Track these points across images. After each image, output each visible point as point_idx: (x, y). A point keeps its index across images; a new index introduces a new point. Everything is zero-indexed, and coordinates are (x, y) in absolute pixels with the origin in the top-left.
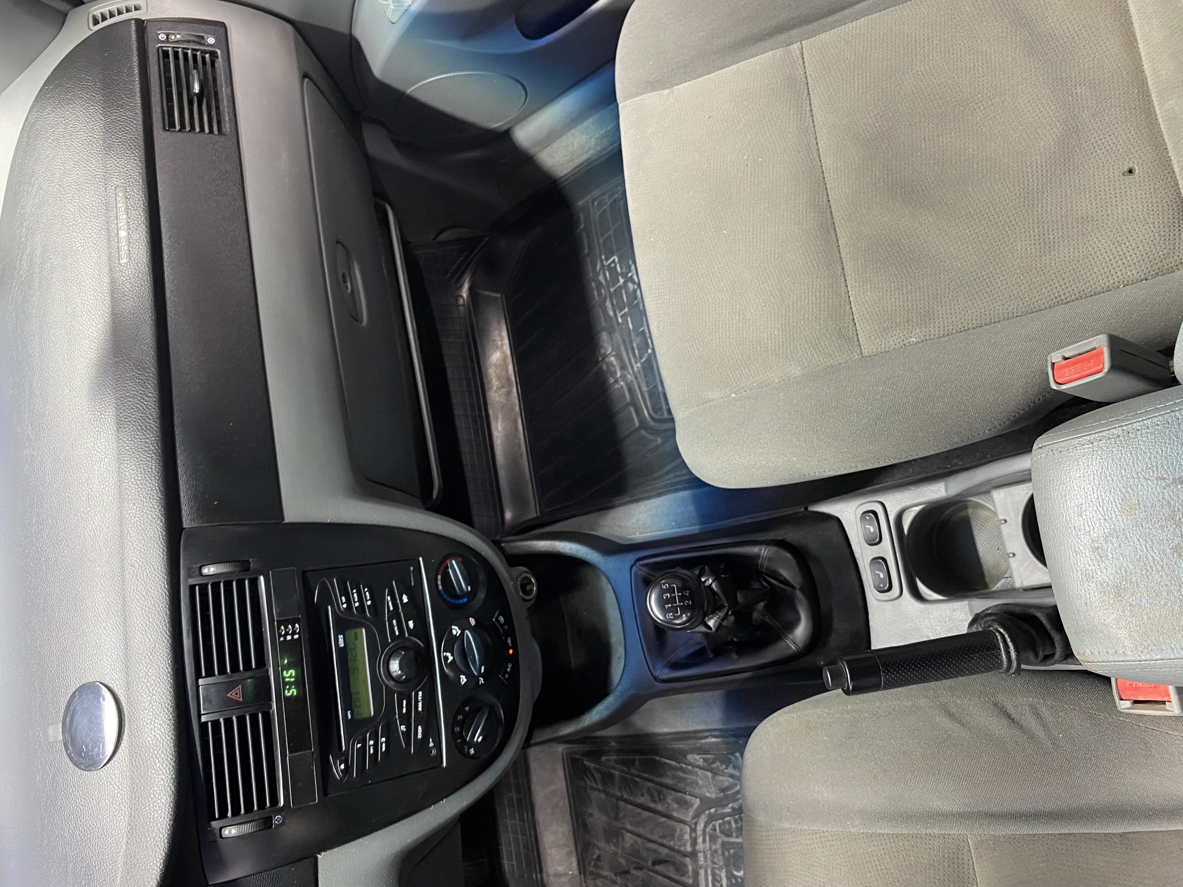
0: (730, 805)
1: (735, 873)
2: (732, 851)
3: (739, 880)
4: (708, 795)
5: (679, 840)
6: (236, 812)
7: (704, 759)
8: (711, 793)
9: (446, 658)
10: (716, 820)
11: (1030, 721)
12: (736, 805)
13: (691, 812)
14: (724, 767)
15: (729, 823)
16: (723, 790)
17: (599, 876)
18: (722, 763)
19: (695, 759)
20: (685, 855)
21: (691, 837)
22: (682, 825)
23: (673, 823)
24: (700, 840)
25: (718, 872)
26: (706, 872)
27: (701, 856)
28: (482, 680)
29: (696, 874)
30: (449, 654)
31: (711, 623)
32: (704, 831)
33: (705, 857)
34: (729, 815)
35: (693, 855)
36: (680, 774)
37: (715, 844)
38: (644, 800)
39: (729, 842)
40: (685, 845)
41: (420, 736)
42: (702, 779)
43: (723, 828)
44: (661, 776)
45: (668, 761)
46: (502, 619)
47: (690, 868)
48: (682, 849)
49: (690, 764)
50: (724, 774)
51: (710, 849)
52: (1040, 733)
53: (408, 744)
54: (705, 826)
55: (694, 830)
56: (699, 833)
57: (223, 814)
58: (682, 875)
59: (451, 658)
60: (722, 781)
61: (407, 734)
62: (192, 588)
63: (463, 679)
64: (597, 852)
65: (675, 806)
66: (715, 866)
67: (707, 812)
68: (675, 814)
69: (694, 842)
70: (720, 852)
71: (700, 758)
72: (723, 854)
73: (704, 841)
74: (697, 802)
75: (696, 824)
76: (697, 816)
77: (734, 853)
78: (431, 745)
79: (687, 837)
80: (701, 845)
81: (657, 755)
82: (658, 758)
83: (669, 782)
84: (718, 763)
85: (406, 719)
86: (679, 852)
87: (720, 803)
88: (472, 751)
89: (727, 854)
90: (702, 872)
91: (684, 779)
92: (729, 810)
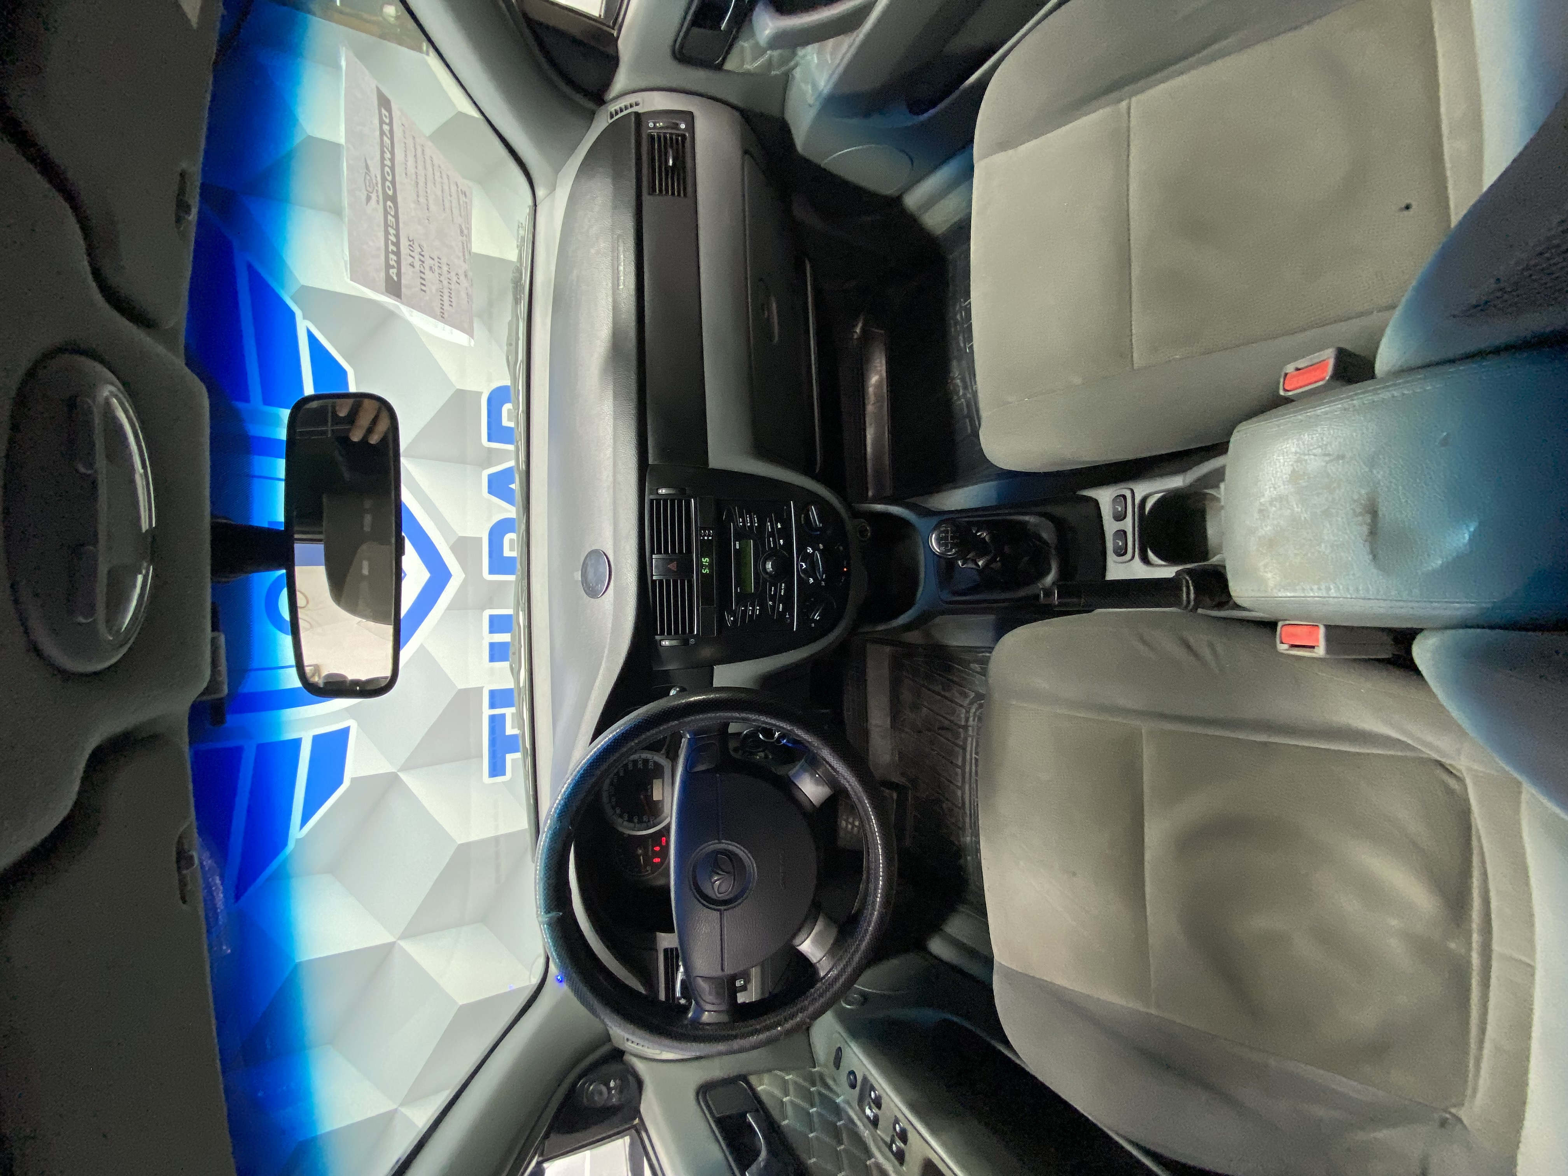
4: (981, 691)
5: (957, 717)
6: (669, 633)
7: (981, 668)
9: (802, 566)
10: (984, 708)
11: (1206, 653)
13: (967, 701)
17: (903, 731)
19: (976, 667)
20: (960, 726)
21: (965, 716)
22: (960, 708)
23: (953, 705)
24: (971, 719)
26: (972, 739)
27: (970, 729)
28: (823, 583)
29: (966, 739)
30: (803, 564)
31: (980, 563)
32: (975, 713)
33: (973, 731)
35: (966, 727)
36: (964, 675)
37: (981, 723)
38: (938, 688)
40: (960, 720)
41: (781, 610)
42: (978, 681)
44: (951, 675)
45: (957, 666)
46: (841, 548)
47: (962, 735)
48: (959, 722)
49: (971, 669)
51: (977, 725)
52: (1213, 664)
53: (773, 612)
54: (976, 711)
55: (968, 712)
56: (971, 714)
57: (662, 633)
58: (956, 739)
59: (805, 566)
61: (773, 607)
62: (652, 501)
63: (811, 580)
64: (904, 716)
65: (958, 695)
68: (957, 700)
69: (967, 720)
71: (979, 667)
73: (974, 720)
74: (972, 695)
75: (970, 708)
76: (971, 703)
78: (787, 616)
79: (963, 716)
80: (972, 722)
82: (950, 663)
83: (955, 679)
85: (773, 598)
86: (956, 724)
88: (813, 625)
90: (970, 739)
91: (966, 679)
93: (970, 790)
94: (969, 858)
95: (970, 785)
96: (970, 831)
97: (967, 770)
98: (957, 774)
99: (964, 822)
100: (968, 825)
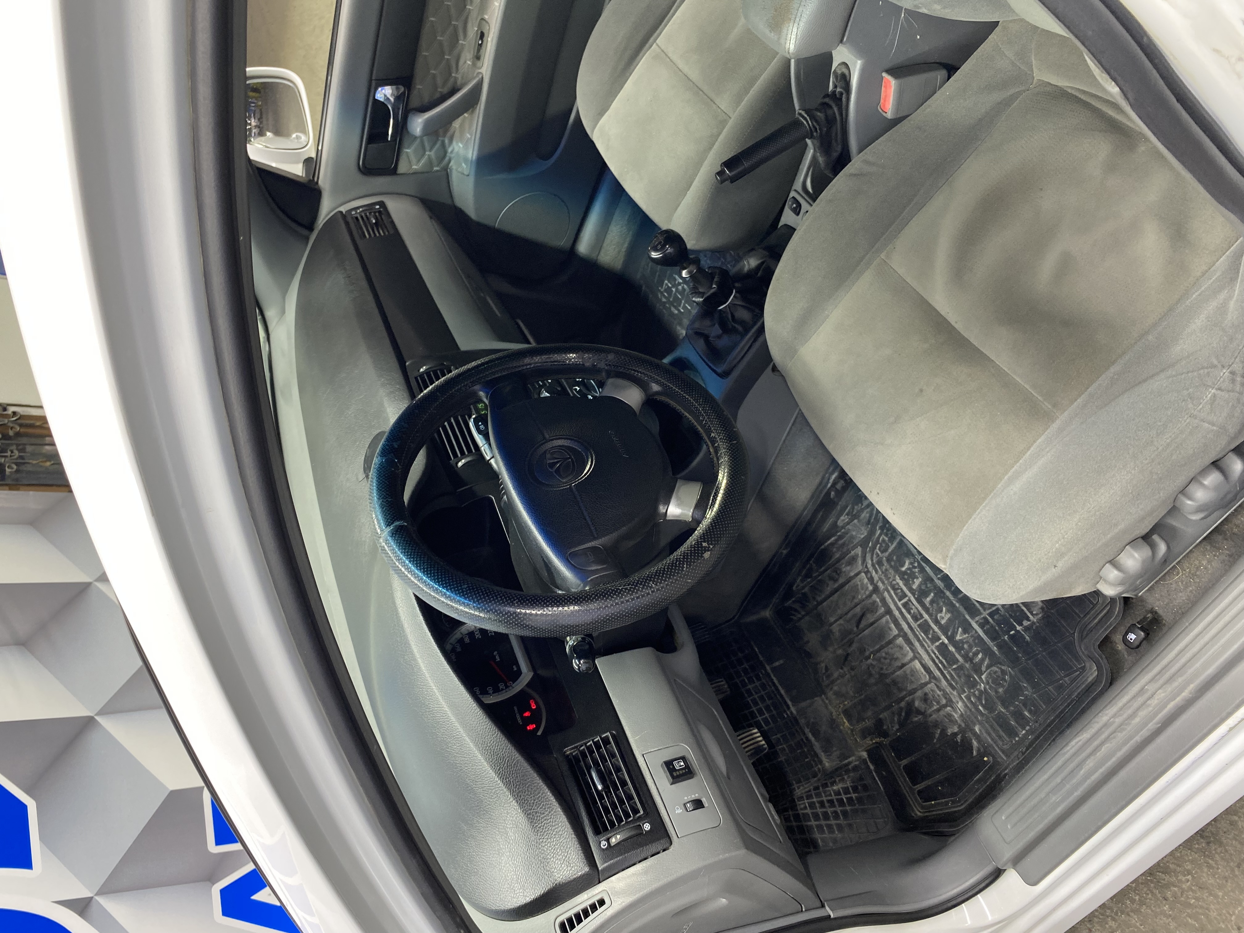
0: (878, 528)
1: (903, 569)
2: (895, 558)
3: (909, 572)
4: (862, 536)
5: (863, 589)
7: (847, 514)
8: (863, 533)
9: (575, 390)
10: (876, 548)
12: (880, 524)
13: (860, 561)
14: (860, 505)
15: (884, 541)
16: (868, 522)
17: (833, 682)
18: (857, 504)
19: (844, 520)
20: (871, 595)
21: (868, 579)
22: (859, 577)
23: (853, 582)
24: (874, 573)
25: (894, 582)
26: (888, 592)
27: (880, 584)
29: (883, 600)
32: (873, 565)
33: (883, 583)
34: (880, 535)
35: (875, 589)
36: (840, 542)
37: (883, 565)
38: (830, 587)
39: (890, 555)
40: (867, 588)
42: (854, 531)
43: (882, 548)
44: (831, 558)
45: (829, 542)
47: (878, 600)
48: (867, 593)
49: (843, 527)
50: (862, 510)
51: (883, 572)
54: (872, 560)
55: (867, 571)
56: (871, 569)
58: (876, 612)
59: (578, 389)
60: (865, 517)
62: (416, 378)
63: (590, 398)
64: (823, 665)
65: (848, 568)
66: (891, 580)
67: (868, 549)
68: (852, 574)
69: (871, 579)
70: (888, 567)
71: (845, 516)
72: (891, 566)
73: (876, 572)
74: (859, 550)
75: (866, 567)
76: (864, 560)
77: (897, 558)
79: (866, 581)
80: (876, 575)
81: (822, 545)
82: (823, 547)
83: (837, 555)
84: (856, 507)
86: (866, 598)
87: (872, 533)
89: (893, 563)
90: (886, 594)
91: (844, 544)
92: (879, 531)
93: (922, 646)
94: (977, 729)
95: (919, 640)
96: (955, 693)
97: (905, 627)
98: (901, 648)
99: (945, 694)
100: (948, 690)
